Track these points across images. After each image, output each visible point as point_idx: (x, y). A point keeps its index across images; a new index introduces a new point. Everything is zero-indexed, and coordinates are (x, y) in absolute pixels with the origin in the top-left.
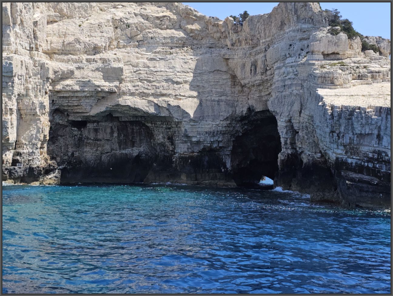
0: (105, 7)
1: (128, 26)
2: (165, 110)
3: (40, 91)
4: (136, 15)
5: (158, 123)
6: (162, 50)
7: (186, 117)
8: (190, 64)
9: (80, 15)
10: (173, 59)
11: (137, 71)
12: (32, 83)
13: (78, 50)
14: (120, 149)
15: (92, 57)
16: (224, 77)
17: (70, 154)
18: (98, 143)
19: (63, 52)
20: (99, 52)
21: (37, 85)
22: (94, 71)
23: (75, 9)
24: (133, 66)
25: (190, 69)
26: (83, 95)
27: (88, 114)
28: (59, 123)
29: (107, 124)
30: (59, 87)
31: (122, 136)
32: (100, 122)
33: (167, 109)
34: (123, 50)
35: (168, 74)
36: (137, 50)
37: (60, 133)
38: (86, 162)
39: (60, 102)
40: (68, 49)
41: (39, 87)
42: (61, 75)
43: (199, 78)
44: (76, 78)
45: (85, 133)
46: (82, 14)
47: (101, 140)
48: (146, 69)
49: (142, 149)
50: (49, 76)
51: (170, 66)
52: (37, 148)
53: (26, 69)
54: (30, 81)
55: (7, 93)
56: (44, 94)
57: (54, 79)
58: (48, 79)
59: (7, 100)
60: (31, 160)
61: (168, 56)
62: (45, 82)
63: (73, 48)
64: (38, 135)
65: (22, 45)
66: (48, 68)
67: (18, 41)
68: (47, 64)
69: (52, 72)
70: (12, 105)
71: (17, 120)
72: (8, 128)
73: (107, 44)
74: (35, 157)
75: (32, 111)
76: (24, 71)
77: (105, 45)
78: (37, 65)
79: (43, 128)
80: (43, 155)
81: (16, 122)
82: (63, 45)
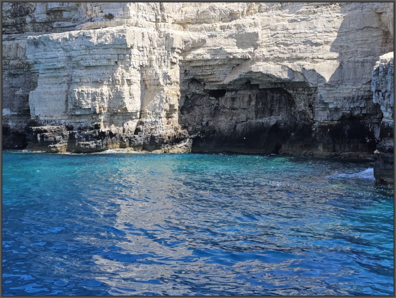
2: (299, 75)
3: (164, 62)
5: (299, 89)
6: (306, 10)
7: (321, 82)
8: (334, 22)
10: (316, 19)
11: (275, 34)
12: (156, 54)
13: (213, 18)
14: (256, 118)
15: (226, 24)
16: (375, 34)
17: (204, 123)
18: (234, 112)
19: (198, 21)
20: (235, 19)
21: (161, 56)
22: (227, 38)
24: (271, 30)
25: (334, 28)
26: (215, 63)
27: (222, 83)
28: (196, 93)
29: (245, 92)
30: (189, 57)
31: (261, 104)
33: (302, 74)
34: (265, 13)
35: (308, 35)
36: (279, 12)
37: (197, 103)
38: (220, 131)
39: (193, 71)
40: (202, 17)
41: (163, 57)
42: (192, 45)
43: (344, 38)
44: (208, 47)
45: (222, 101)
47: (237, 109)
48: (285, 32)
49: (280, 118)
50: (174, 46)
51: (310, 26)
52: (160, 118)
53: (150, 40)
54: (154, 53)
55: (125, 65)
56: (169, 64)
57: (184, 49)
58: (173, 49)
59: (124, 71)
60: (153, 129)
61: (311, 16)
62: (170, 52)
63: (207, 16)
64: (162, 105)
65: (145, 17)
66: (173, 39)
67: (140, 14)
68: (172, 34)
69: (182, 42)
70: (130, 76)
71: (141, 90)
72: (124, 98)
73: (245, 9)
74: (158, 126)
75: (156, 82)
76: (147, 43)
77: (242, 10)
78: (162, 36)
79: (166, 98)
80: (171, 124)
81: (140, 92)
82: (197, 14)
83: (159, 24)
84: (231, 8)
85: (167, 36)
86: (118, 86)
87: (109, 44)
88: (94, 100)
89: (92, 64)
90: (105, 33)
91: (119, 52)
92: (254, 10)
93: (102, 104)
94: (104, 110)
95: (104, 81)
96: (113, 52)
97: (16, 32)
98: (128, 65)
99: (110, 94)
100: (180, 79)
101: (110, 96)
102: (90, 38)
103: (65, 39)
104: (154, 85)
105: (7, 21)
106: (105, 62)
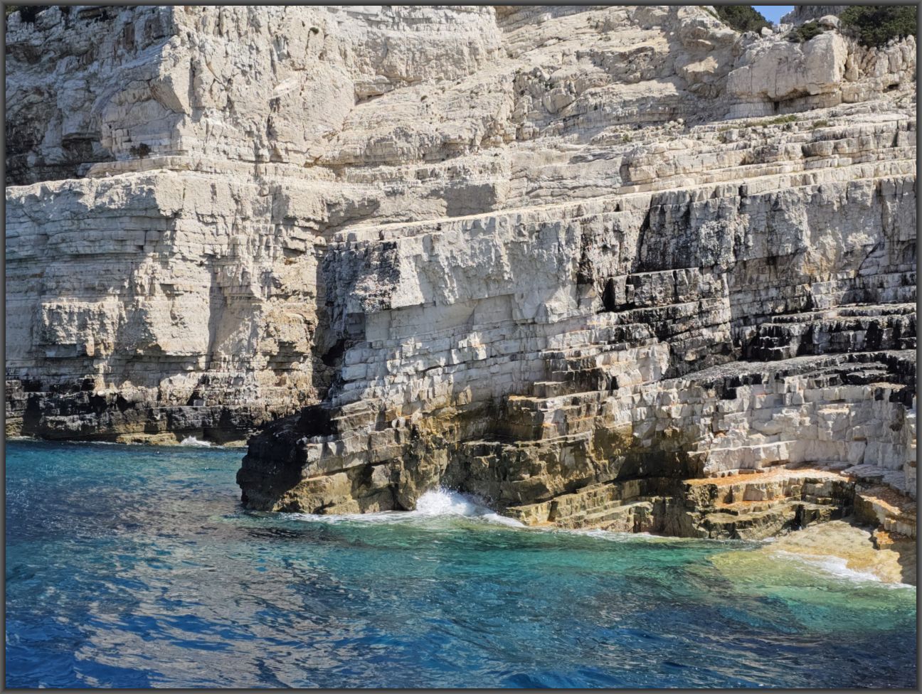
0: (521, 48)
1: (551, 84)
3: (268, 248)
4: (579, 56)
6: (612, 134)
9: (442, 75)
10: (626, 154)
11: (534, 190)
12: (250, 230)
13: (403, 153)
15: (429, 167)
19: (370, 161)
20: (454, 155)
21: (261, 236)
22: (427, 197)
23: (428, 61)
24: (530, 180)
34: (529, 143)
35: (599, 191)
36: (558, 140)
40: (379, 152)
41: (265, 239)
42: (347, 211)
44: (381, 216)
46: (446, 72)
48: (555, 184)
50: (290, 214)
51: (609, 172)
52: (249, 370)
53: (237, 201)
54: (244, 228)
55: (161, 252)
56: (280, 253)
57: (326, 220)
58: (290, 222)
59: (158, 266)
60: (230, 393)
61: (617, 148)
62: (282, 228)
63: (389, 149)
64: (254, 341)
65: (224, 152)
66: (288, 198)
67: (212, 143)
68: (287, 188)
69: (319, 206)
70: (172, 278)
71: (213, 309)
72: (151, 324)
73: (479, 132)
74: (244, 387)
75: (243, 291)
76: (225, 205)
77: (472, 136)
78: (265, 193)
79: (268, 326)
80: (287, 385)
81: (208, 313)
82: (368, 145)
83: (262, 166)
84: (447, 132)
85: (276, 193)
86: (141, 299)
87: (119, 208)
88: (83, 326)
89: (82, 251)
90: (112, 185)
91: (147, 226)
92: (503, 135)
93: (103, 336)
94: (106, 348)
95: (110, 286)
96: (131, 226)
98: (167, 253)
99: (121, 315)
100: (318, 287)
101: (121, 318)
102: (81, 194)
103: (32, 198)
104: (241, 298)
106: (111, 247)
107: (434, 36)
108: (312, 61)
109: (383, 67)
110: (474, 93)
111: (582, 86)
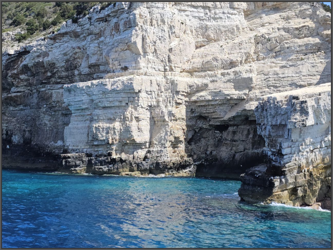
0: (255, 27)
1: (269, 40)
3: (170, 102)
4: (279, 29)
6: (296, 57)
8: (318, 67)
10: (302, 65)
11: (267, 79)
12: (163, 96)
13: (216, 67)
14: (253, 149)
15: (226, 71)
17: (208, 153)
18: (234, 143)
19: (203, 70)
20: (235, 66)
21: (167, 98)
22: (226, 82)
24: (265, 75)
25: (317, 72)
26: (216, 103)
27: (223, 119)
28: (203, 127)
29: (245, 127)
30: (194, 98)
31: (257, 137)
32: (240, 125)
34: (262, 61)
35: (294, 78)
36: (273, 60)
37: (204, 135)
38: (221, 160)
39: (198, 110)
40: (207, 66)
41: (169, 99)
42: (196, 88)
44: (209, 90)
45: (225, 134)
46: (228, 37)
47: (237, 141)
48: (275, 76)
50: (178, 90)
51: (297, 71)
52: (165, 147)
53: (158, 86)
54: (161, 95)
55: (134, 105)
56: (174, 104)
57: (189, 92)
58: (178, 93)
59: (133, 110)
60: (158, 156)
61: (299, 63)
62: (175, 95)
63: (210, 65)
64: (166, 137)
65: (154, 68)
66: (177, 84)
67: (150, 65)
68: (176, 81)
69: (187, 86)
70: (138, 114)
71: (151, 125)
72: (132, 131)
73: (243, 58)
74: (163, 154)
75: (162, 118)
76: (155, 88)
77: (241, 60)
78: (168, 82)
79: (171, 131)
80: (177, 153)
81: (149, 127)
82: (202, 64)
83: (167, 73)
84: (232, 58)
85: (173, 83)
86: (128, 122)
87: (120, 90)
88: (108, 133)
89: (106, 105)
90: (117, 81)
91: (129, 96)
92: (252, 59)
93: (114, 136)
94: (116, 141)
95: (117, 118)
96: (124, 96)
97: (69, 82)
98: (136, 106)
99: (121, 128)
100: (186, 116)
101: (121, 130)
102: (106, 85)
103: (88, 87)
104: (161, 121)
105: (62, 74)
106: (117, 104)
107: (223, 24)
108: (182, 34)
109: (205, 35)
110: (240, 44)
111: (281, 41)
